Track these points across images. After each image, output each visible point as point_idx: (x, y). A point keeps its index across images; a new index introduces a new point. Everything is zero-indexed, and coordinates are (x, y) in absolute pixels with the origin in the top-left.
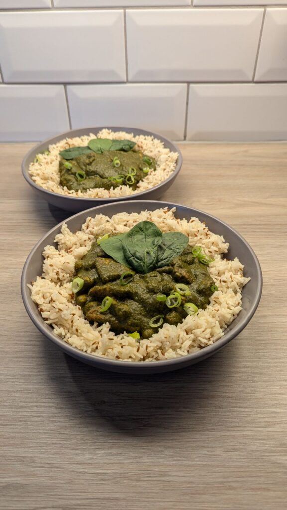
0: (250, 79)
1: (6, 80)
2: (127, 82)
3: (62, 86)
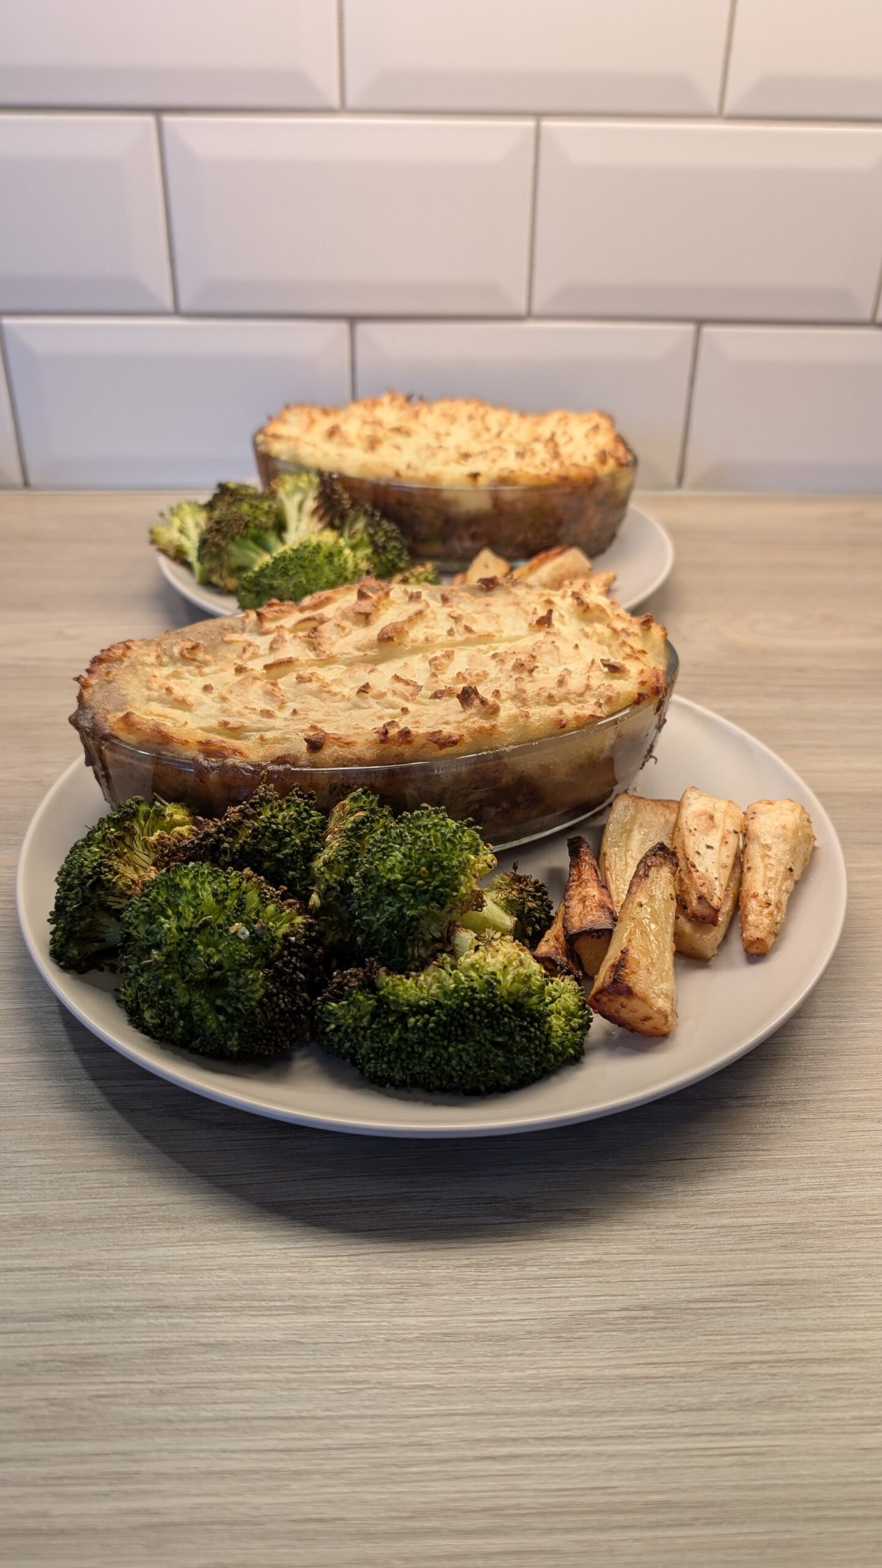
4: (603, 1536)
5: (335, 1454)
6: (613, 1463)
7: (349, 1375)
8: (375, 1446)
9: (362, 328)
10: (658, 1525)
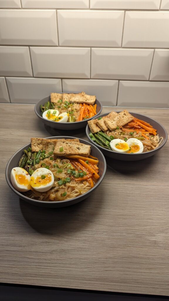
0: (148, 79)
1: (34, 76)
2: (91, 79)
3: (60, 80)
4: (48, 279)
5: (19, 266)
6: (52, 270)
7: (23, 256)
8: (24, 265)
9: (63, 80)
10: (55, 278)
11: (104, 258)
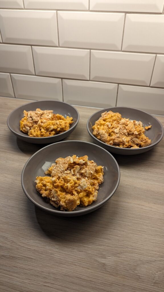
0: (148, 85)
1: (36, 74)
2: (90, 80)
9: (63, 80)
11: (47, 273)
